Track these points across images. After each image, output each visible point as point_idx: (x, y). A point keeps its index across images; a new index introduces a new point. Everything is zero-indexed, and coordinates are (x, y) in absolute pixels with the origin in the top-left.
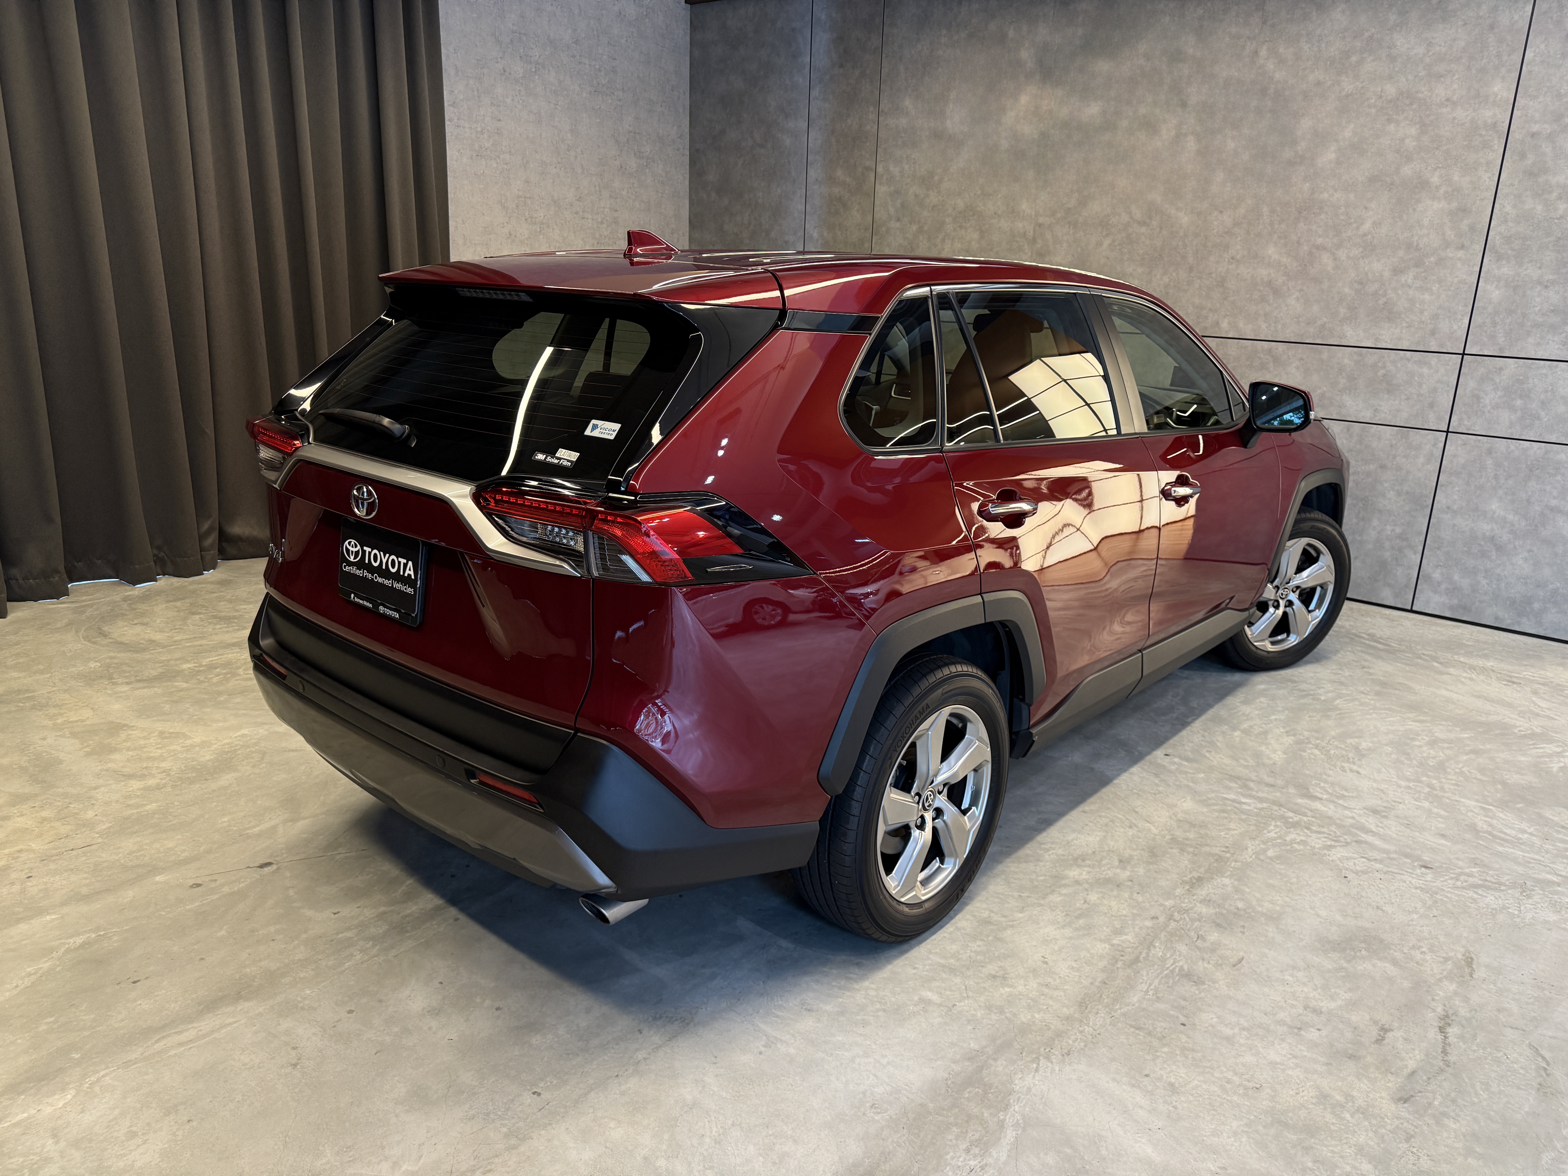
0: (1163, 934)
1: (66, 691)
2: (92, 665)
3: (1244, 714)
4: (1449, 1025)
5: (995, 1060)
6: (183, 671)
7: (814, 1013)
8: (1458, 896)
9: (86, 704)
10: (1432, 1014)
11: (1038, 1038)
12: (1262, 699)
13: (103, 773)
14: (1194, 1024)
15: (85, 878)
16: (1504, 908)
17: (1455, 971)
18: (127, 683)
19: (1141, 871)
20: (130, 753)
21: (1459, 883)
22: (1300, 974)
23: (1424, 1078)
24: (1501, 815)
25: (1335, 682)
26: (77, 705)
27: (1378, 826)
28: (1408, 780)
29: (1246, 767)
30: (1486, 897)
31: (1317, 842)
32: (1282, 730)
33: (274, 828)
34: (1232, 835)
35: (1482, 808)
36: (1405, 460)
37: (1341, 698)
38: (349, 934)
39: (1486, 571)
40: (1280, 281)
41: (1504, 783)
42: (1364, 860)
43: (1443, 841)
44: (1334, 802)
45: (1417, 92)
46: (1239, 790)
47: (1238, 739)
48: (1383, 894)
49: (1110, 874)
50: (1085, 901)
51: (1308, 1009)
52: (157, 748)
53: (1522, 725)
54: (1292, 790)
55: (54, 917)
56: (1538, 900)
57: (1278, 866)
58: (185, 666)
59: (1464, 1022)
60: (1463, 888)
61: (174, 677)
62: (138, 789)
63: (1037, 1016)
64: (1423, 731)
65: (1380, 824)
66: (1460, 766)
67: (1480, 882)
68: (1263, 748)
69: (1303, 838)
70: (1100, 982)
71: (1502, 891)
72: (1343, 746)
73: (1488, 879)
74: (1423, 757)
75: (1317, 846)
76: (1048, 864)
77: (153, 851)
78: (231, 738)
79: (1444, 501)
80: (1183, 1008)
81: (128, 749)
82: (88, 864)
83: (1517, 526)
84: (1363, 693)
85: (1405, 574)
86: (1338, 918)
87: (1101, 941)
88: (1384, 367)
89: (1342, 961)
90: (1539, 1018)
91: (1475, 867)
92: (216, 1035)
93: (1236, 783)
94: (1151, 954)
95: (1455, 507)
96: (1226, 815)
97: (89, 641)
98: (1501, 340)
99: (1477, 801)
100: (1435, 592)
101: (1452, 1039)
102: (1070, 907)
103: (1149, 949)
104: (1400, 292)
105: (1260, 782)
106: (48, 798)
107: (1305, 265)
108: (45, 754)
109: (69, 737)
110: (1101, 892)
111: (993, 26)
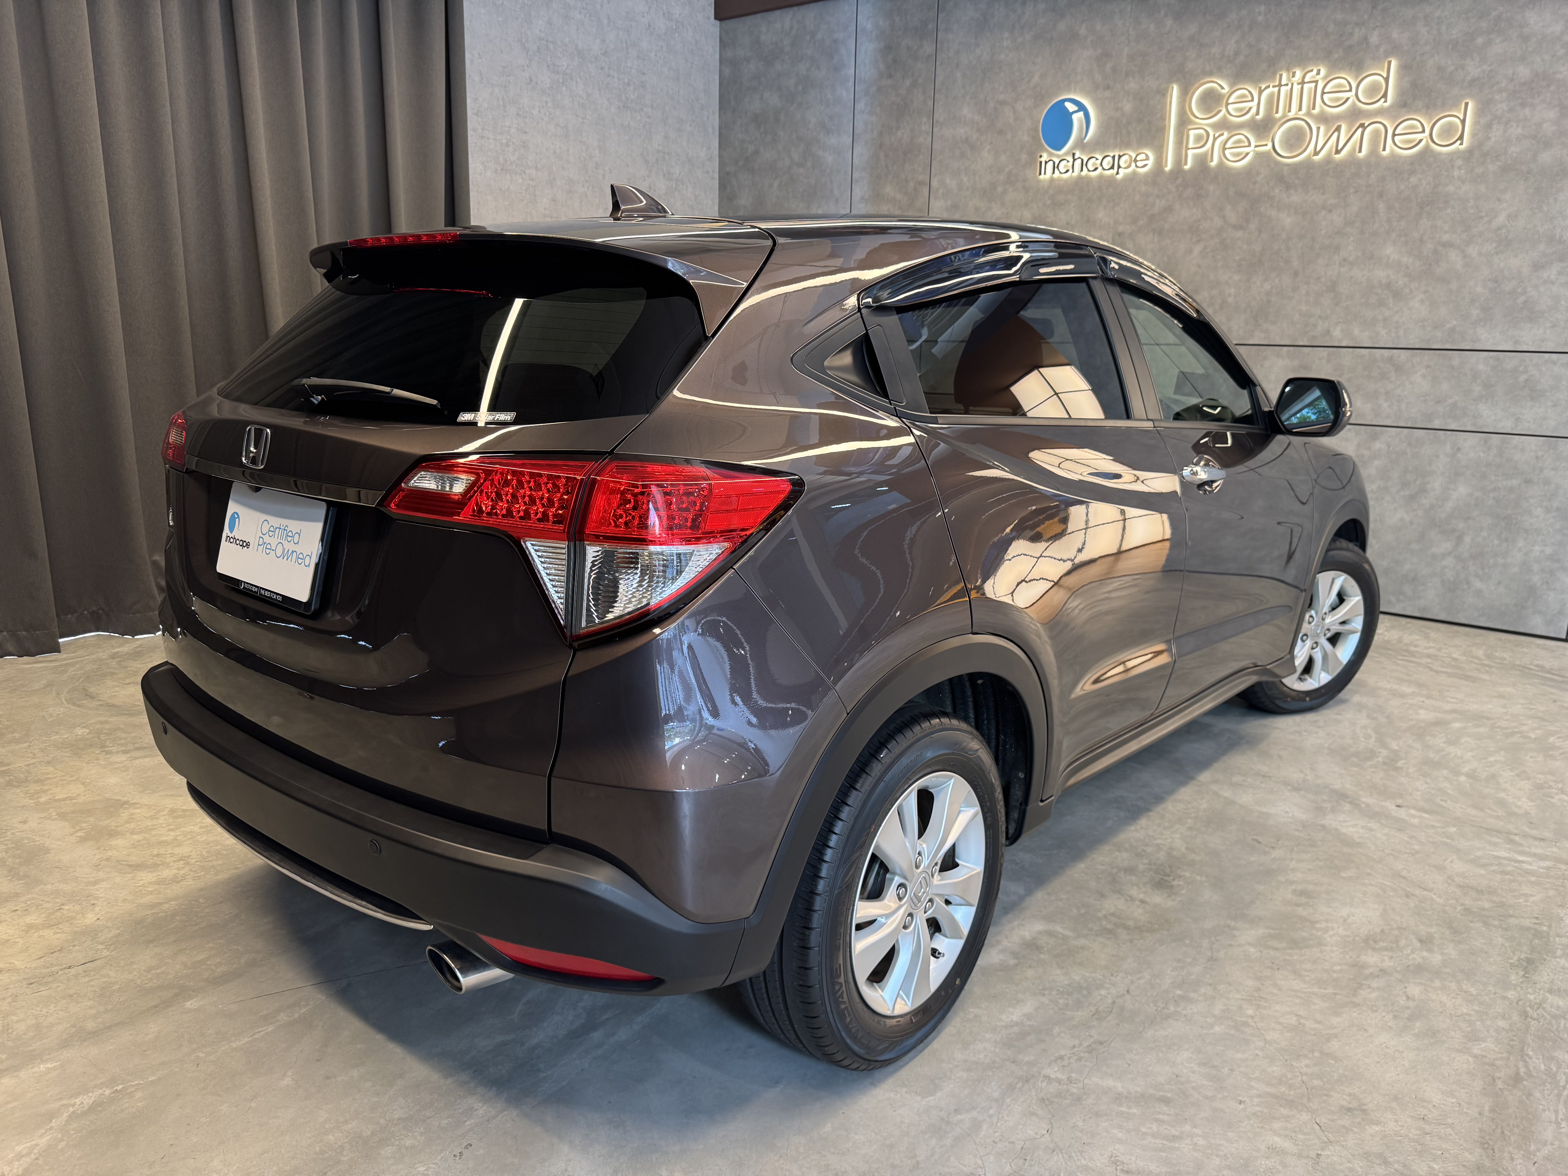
0: (1529, 1038)
1: (48, 762)
2: (79, 731)
3: (1456, 756)
9: (75, 778)
12: (1466, 739)
13: (104, 862)
15: (90, 1008)
18: (125, 752)
19: (1452, 953)
20: (135, 837)
26: (65, 780)
29: (1497, 818)
32: (1511, 774)
34: (1533, 902)
36: (1553, 473)
40: (1400, 282)
45: (1555, 73)
46: (1508, 846)
47: (1467, 785)
49: (1417, 958)
50: (1408, 998)
52: (170, 830)
55: (50, 1066)
62: (150, 883)
70: (1490, 1111)
76: (1335, 949)
77: (178, 966)
81: (132, 833)
82: (93, 986)
87: (1458, 1051)
88: (1526, 372)
93: (1498, 837)
94: (1531, 1068)
96: (1512, 878)
97: (74, 704)
102: (1392, 1004)
103: (1525, 1061)
104: (1542, 289)
105: (1525, 836)
106: (34, 899)
107: (1430, 264)
108: (26, 841)
109: (56, 819)
110: (1421, 984)
111: (1062, 26)
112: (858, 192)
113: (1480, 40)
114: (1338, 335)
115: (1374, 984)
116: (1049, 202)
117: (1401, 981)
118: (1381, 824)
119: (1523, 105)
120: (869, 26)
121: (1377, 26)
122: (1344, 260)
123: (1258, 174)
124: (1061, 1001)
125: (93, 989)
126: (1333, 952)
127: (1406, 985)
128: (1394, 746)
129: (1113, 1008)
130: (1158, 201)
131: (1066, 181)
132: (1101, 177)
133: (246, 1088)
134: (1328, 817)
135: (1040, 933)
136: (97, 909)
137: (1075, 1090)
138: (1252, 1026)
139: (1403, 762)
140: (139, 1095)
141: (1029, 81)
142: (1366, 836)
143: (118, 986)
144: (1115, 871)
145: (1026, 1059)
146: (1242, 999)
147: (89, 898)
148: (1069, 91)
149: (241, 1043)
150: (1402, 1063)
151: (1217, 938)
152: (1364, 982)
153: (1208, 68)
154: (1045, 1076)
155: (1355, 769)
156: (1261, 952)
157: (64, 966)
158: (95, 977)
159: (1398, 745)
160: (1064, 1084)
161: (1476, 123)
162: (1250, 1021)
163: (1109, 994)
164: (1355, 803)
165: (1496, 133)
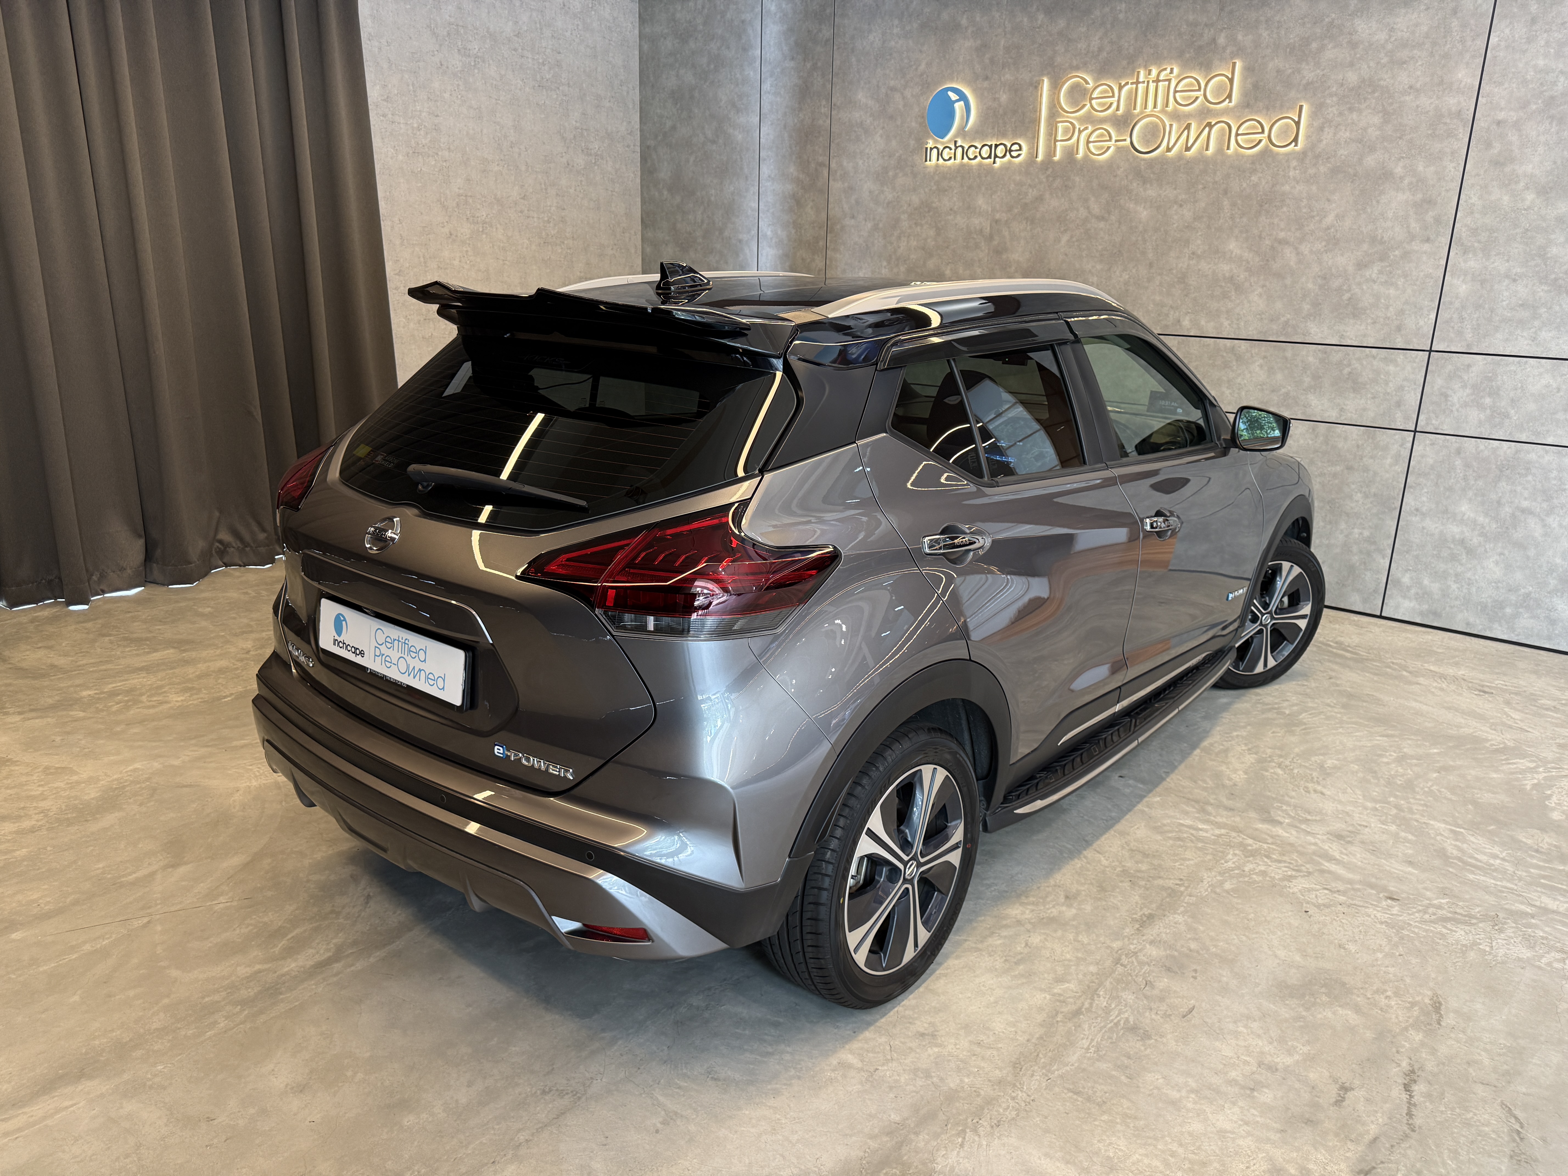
0: (1109, 980)
4: (1415, 1081)
5: (917, 1134)
6: (82, 698)
7: (720, 1083)
8: (1426, 931)
10: (1398, 1069)
11: (966, 1107)
14: (1138, 1087)
16: (1475, 944)
17: (1422, 1018)
18: (20, 713)
19: (1088, 908)
20: (8, 791)
21: (1427, 917)
22: (1255, 1025)
23: (1387, 1145)
24: (1472, 839)
25: (1300, 694)
27: (1342, 853)
28: (1375, 801)
29: (1205, 789)
30: (1455, 931)
31: (1277, 872)
32: (1244, 748)
33: (152, 874)
34: (1187, 866)
35: (1452, 831)
36: (1372, 460)
37: (1306, 711)
38: (217, 997)
39: (1457, 575)
40: (1242, 277)
41: (1475, 803)
42: (1326, 892)
43: (1410, 869)
44: (1296, 827)
45: (1380, 80)
46: (1197, 815)
48: (1346, 930)
49: (1054, 912)
51: (1262, 1066)
52: (39, 786)
53: (1494, 738)
54: (1253, 814)
56: (1512, 935)
57: (1235, 900)
58: (85, 693)
59: (1430, 1078)
60: (1431, 922)
61: (71, 705)
62: (10, 833)
63: (966, 1080)
64: (1391, 746)
65: (1345, 851)
66: (1430, 784)
67: (1449, 915)
68: (1224, 768)
69: (1263, 868)
70: (1038, 1038)
71: (1474, 924)
72: (1307, 765)
73: (1458, 911)
74: (1391, 775)
75: (1277, 877)
77: (14, 904)
78: (121, 773)
79: (1413, 503)
80: (1127, 1067)
81: (7, 788)
83: (1487, 528)
84: (1329, 705)
85: (1374, 579)
86: (1298, 958)
87: (1042, 990)
88: (1349, 365)
89: (1301, 1009)
90: (1512, 1072)
91: (1443, 898)
92: (49, 1122)
93: (1194, 807)
94: (1094, 1005)
95: (1424, 509)
96: (1182, 844)
98: (1469, 336)
99: (1446, 823)
100: (1405, 597)
101: (1417, 1098)
102: (1010, 951)
103: (1093, 1000)
104: (1365, 287)
105: (1219, 806)
107: (1268, 260)
110: (1045, 934)
111: (945, 16)
112: (766, 170)
113: (1314, 45)
114: (1187, 326)
115: (1004, 933)
116: (934, 188)
117: (1029, 931)
119: (1351, 110)
120: (773, 8)
121: (1224, 28)
122: (1193, 253)
123: (1119, 168)
127: (1032, 934)
130: (1030, 191)
131: (950, 167)
132: (980, 165)
133: (41, 1003)
141: (916, 69)
145: (680, 990)
148: (952, 80)
149: (48, 967)
150: (989, 998)
153: (1075, 63)
161: (1309, 126)
165: (1328, 136)
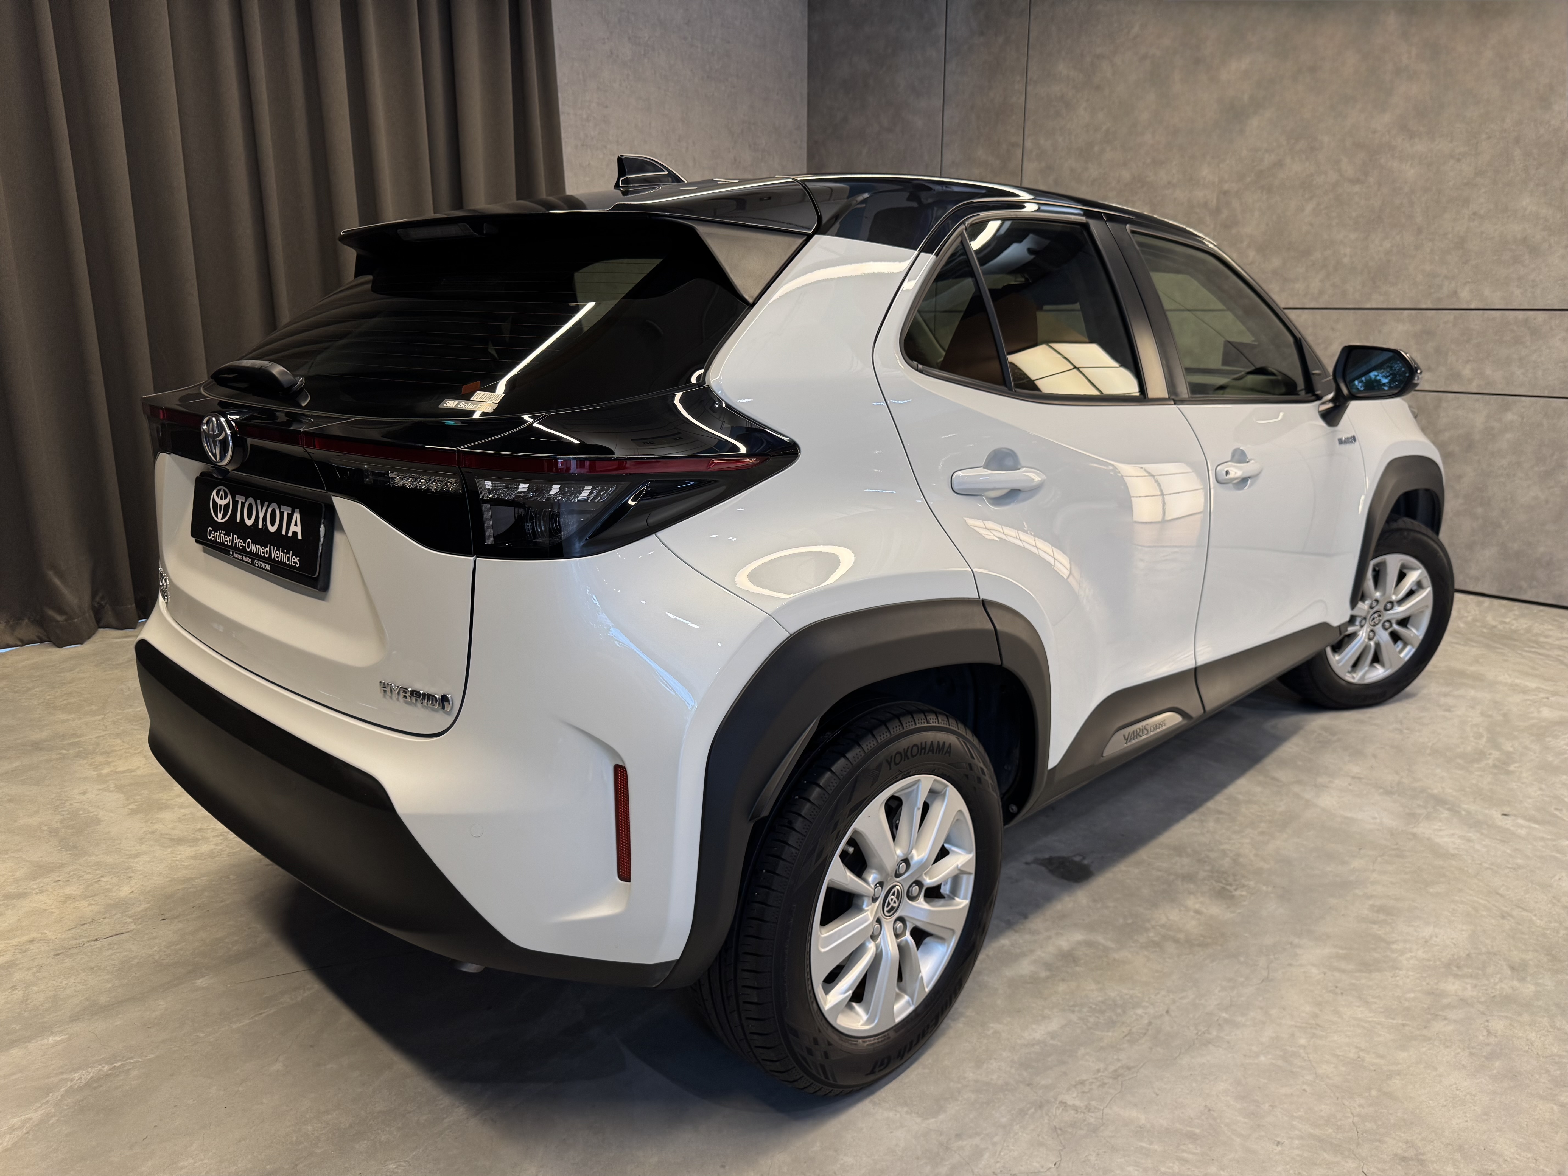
9: (139, 751)
13: (149, 836)
15: (107, 981)
20: (183, 811)
62: (188, 858)
77: (197, 943)
108: (81, 812)
109: (113, 791)
110: (1506, 1017)
114: (1466, 297)
115: (1452, 1015)
117: (1483, 1013)
118: (1482, 834)
122: (1475, 214)
124: (1092, 1020)
125: (113, 962)
126: (1408, 977)
127: (1489, 1018)
128: (1508, 746)
129: (1148, 1030)
130: (1267, 156)
133: (238, 1071)
134: (1421, 825)
135: (1079, 943)
136: (133, 882)
137: (1092, 1120)
138: (1303, 1058)
139: (1517, 765)
140: (135, 1073)
142: (1463, 847)
143: (136, 961)
144: (1172, 878)
145: (1043, 1082)
146: (1296, 1027)
147: (128, 871)
149: (241, 1024)
150: (1473, 1108)
151: (1276, 956)
152: (1440, 1013)
154: (1061, 1102)
155: (1459, 772)
156: (1325, 974)
157: (91, 939)
158: (118, 951)
159: (1512, 747)
160: (1081, 1112)
162: (1302, 1051)
163: (1146, 1013)
164: (1454, 809)
